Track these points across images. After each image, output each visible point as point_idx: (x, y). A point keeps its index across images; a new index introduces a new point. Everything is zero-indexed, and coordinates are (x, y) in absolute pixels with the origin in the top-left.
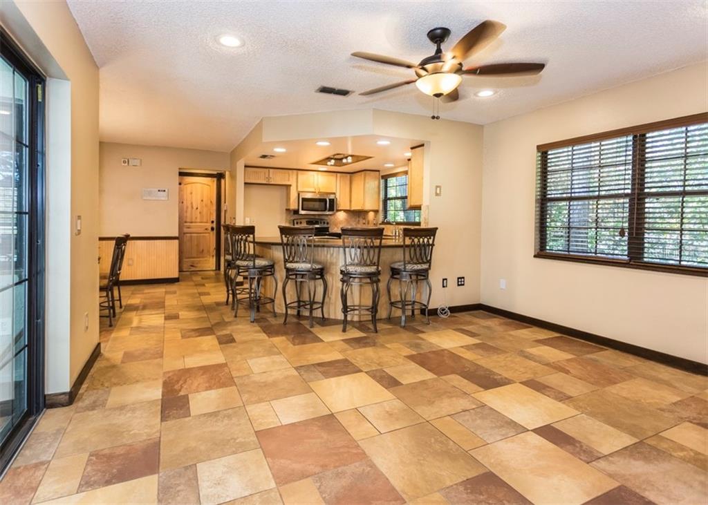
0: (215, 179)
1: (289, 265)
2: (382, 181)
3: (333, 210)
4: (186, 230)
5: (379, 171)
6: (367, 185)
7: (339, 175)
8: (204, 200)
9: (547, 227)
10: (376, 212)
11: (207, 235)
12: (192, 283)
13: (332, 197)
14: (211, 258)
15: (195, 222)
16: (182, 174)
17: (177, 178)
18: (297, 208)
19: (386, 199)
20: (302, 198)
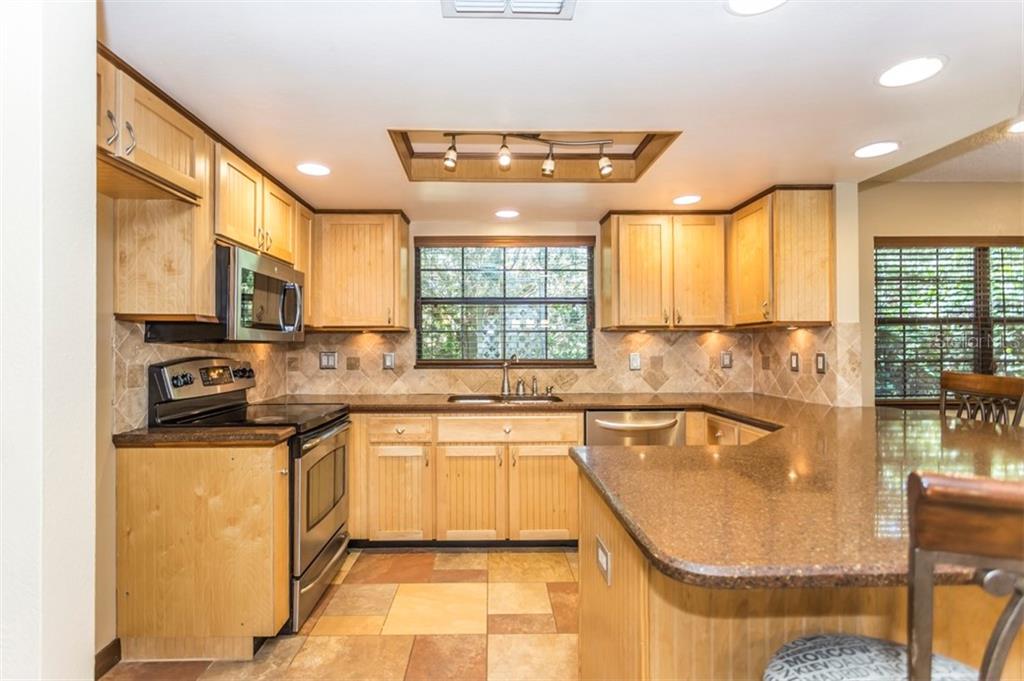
18: (212, 313)
19: (420, 302)
20: (243, 271)
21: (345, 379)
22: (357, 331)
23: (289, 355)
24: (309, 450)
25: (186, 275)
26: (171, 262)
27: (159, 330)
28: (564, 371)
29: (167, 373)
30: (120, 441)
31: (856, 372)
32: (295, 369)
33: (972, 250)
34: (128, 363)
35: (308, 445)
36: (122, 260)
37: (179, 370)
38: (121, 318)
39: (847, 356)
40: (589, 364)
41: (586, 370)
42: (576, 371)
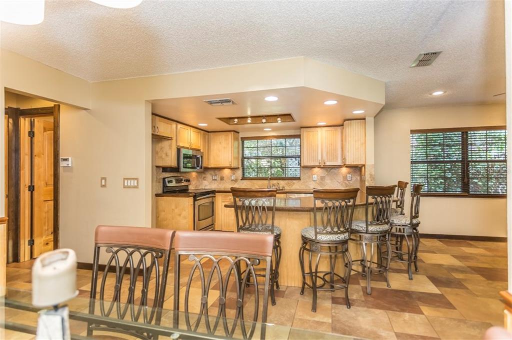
2: (241, 142)
3: (202, 168)
5: (238, 133)
7: (202, 132)
18: (176, 165)
19: (243, 158)
20: (184, 154)
21: (220, 183)
22: (224, 168)
23: (204, 176)
24: (198, 200)
25: (170, 157)
26: (167, 153)
27: (165, 169)
28: (290, 181)
29: (166, 180)
30: (157, 195)
31: (372, 181)
32: (205, 180)
33: (460, 133)
34: (158, 178)
35: (199, 198)
36: (157, 153)
37: (170, 179)
38: (157, 167)
40: (299, 179)
41: (297, 181)
42: (294, 181)
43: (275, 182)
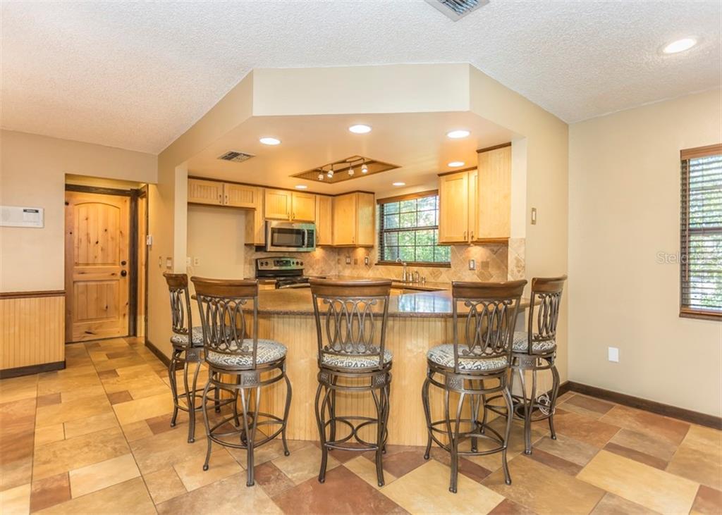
0: (128, 199)
1: (328, 359)
2: (378, 207)
3: (312, 246)
4: (76, 277)
5: (373, 193)
6: (360, 212)
7: (318, 196)
8: (111, 229)
9: (689, 271)
10: (369, 248)
11: (114, 283)
12: (92, 370)
13: (311, 227)
14: (121, 319)
15: (94, 264)
16: (69, 188)
17: (61, 194)
18: (263, 243)
20: (272, 228)
21: (354, 269)
28: (435, 269)
29: (259, 261)
31: (521, 273)
34: (249, 259)
37: (264, 261)
38: (246, 245)
39: (515, 261)
40: (447, 265)
41: (446, 269)
42: (441, 269)
43: (415, 269)
